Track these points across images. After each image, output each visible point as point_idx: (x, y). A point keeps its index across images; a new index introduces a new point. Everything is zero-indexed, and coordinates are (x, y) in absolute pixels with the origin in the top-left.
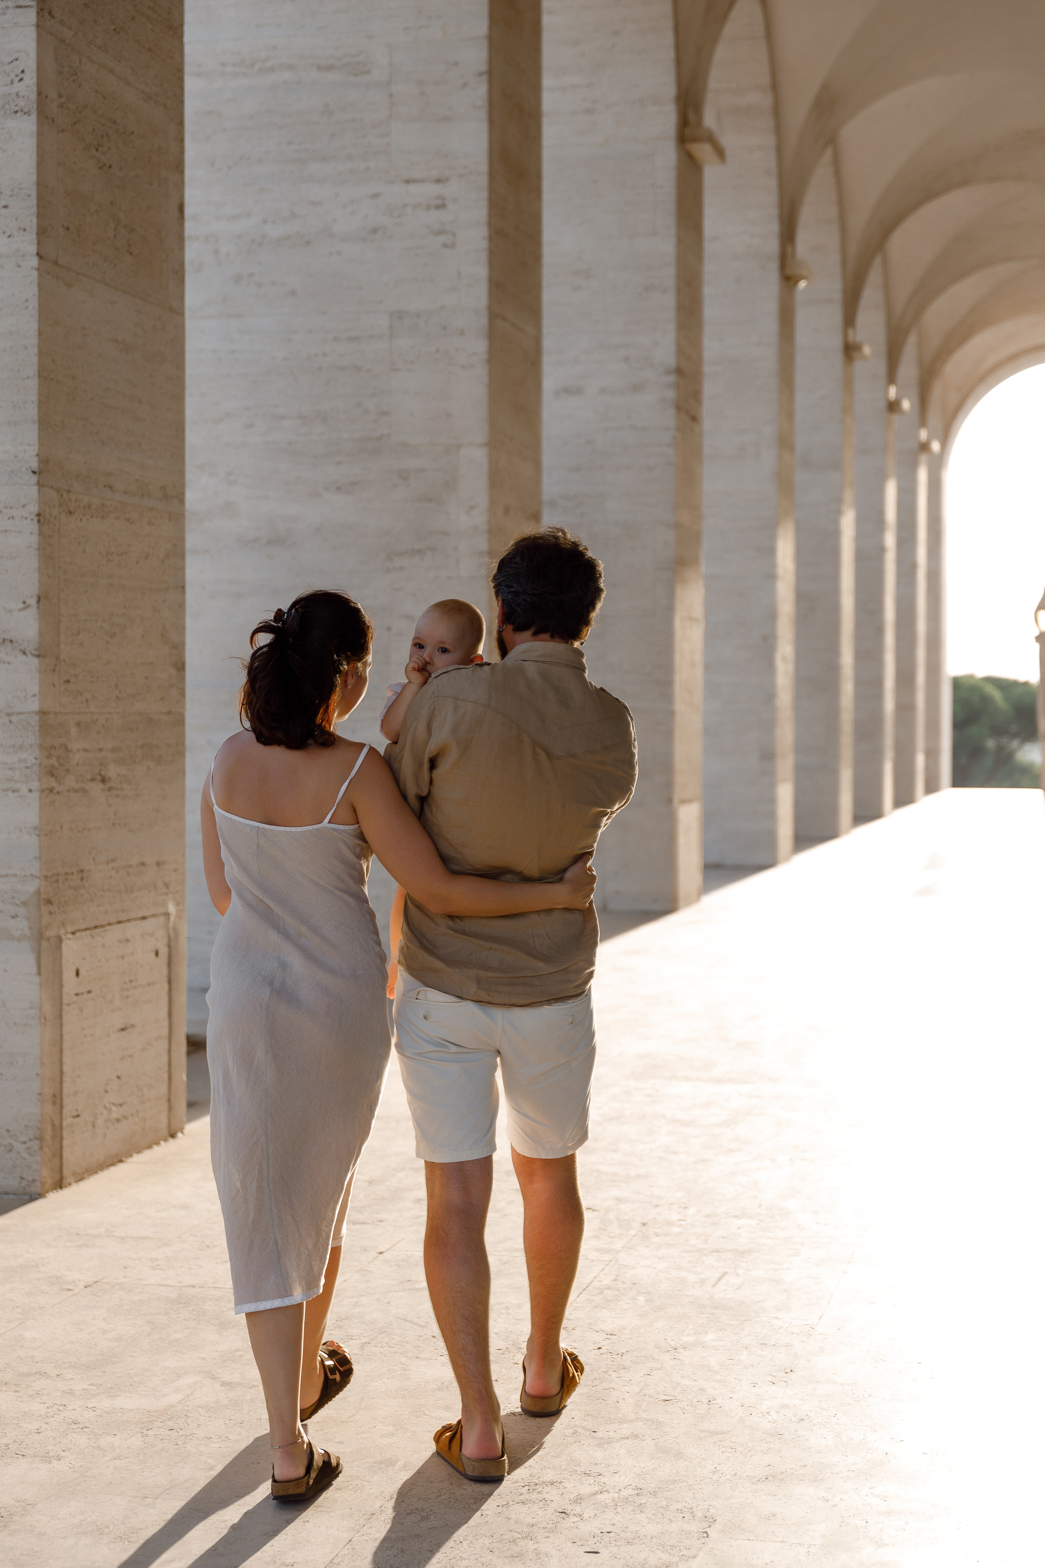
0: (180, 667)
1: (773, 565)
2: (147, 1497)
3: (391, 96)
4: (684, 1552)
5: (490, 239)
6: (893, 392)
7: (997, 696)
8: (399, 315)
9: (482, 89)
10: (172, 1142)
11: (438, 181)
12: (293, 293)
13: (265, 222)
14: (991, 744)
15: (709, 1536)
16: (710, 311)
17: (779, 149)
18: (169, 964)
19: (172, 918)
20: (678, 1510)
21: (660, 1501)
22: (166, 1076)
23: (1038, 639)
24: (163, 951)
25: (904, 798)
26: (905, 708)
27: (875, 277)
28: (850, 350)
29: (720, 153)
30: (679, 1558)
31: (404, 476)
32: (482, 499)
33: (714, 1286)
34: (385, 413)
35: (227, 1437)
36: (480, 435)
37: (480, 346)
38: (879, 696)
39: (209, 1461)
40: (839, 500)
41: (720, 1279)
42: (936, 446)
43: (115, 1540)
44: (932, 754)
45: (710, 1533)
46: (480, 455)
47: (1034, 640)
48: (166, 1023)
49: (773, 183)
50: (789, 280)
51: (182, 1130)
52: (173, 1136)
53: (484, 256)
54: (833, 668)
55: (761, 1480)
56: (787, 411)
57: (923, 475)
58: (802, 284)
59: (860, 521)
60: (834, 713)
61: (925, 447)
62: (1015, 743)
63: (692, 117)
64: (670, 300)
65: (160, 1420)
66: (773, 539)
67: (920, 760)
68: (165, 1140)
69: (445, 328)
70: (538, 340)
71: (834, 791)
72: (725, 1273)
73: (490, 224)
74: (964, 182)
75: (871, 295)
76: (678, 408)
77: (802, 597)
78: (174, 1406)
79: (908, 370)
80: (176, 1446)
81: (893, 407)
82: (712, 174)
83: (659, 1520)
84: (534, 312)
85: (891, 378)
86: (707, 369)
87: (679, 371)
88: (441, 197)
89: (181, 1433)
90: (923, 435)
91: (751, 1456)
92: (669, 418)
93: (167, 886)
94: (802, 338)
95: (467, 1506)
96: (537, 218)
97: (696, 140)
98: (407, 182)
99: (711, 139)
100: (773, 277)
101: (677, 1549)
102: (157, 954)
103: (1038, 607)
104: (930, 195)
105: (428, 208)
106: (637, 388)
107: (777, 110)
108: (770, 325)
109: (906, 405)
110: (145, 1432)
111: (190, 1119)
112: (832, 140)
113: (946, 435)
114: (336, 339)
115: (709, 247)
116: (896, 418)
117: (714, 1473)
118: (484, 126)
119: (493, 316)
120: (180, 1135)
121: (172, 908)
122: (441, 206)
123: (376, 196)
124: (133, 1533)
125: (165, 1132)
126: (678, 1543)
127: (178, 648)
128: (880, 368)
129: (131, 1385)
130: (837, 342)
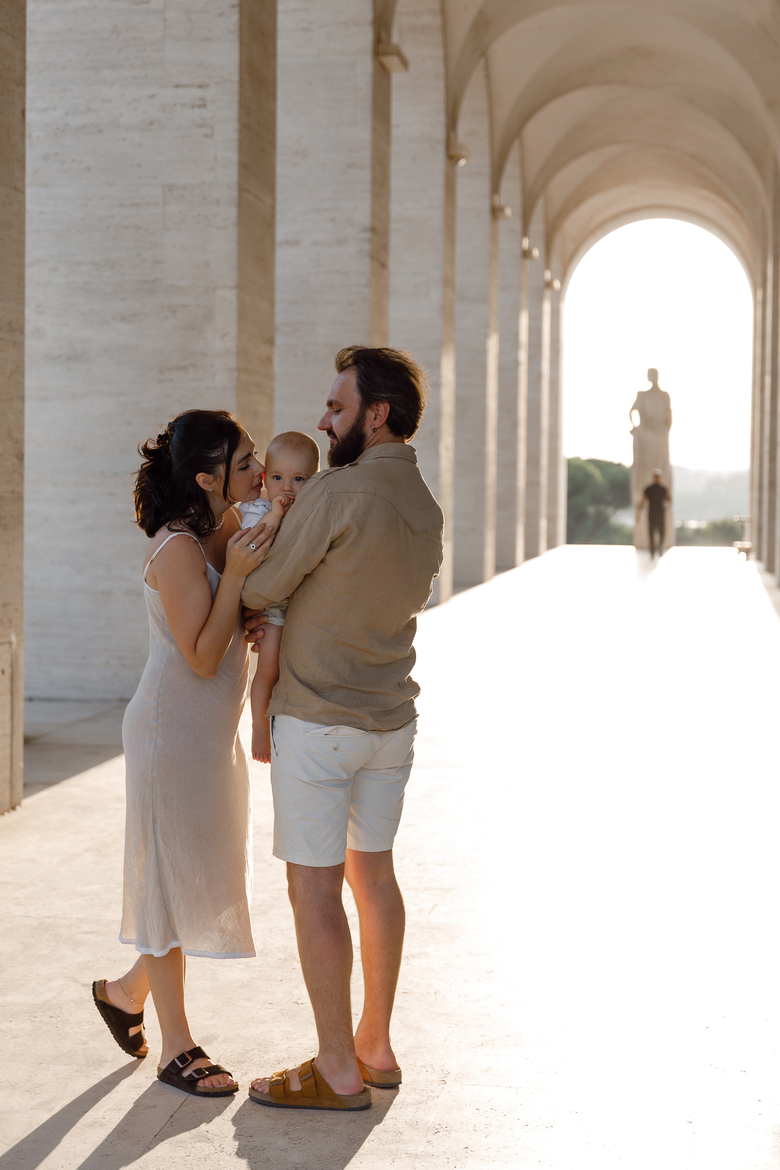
0: (20, 457)
1: (439, 376)
2: (42, 1063)
3: (165, 20)
4: (430, 1094)
5: (240, 131)
6: (526, 243)
7: (597, 473)
8: (170, 188)
9: (234, 18)
10: (13, 813)
11: (201, 86)
12: (89, 169)
13: (67, 114)
14: (591, 510)
15: (447, 1083)
16: (396, 182)
17: (446, 59)
18: (12, 680)
19: (14, 646)
20: (422, 1066)
21: (409, 1060)
22: (8, 764)
23: (632, 432)
24: (8, 670)
25: (531, 553)
26: (533, 484)
27: (514, 156)
28: (496, 212)
29: (405, 63)
30: (427, 1098)
31: (173, 310)
32: (232, 329)
33: (429, 913)
34: (159, 262)
35: (92, 1022)
36: (231, 280)
37: (232, 212)
38: (513, 475)
39: (83, 1038)
40: (487, 326)
41: (433, 909)
42: (557, 284)
43: (25, 1093)
44: (552, 520)
45: (447, 1081)
46: (231, 295)
47: (629, 433)
48: (8, 724)
49: (441, 85)
50: (452, 158)
51: (19, 804)
52: (13, 808)
53: (235, 145)
54: (481, 454)
55: (478, 1046)
56: (450, 259)
57: (547, 307)
58: (462, 162)
59: (502, 341)
60: (481, 488)
61: (549, 285)
62: (610, 510)
63: (384, 36)
64: (366, 176)
65: (42, 1011)
66: (439, 356)
67: (543, 524)
68: (8, 812)
69: (205, 198)
70: (273, 208)
71: (481, 548)
72: (436, 905)
73: (240, 120)
74: (583, 84)
75: (511, 168)
76: (372, 257)
77: (460, 401)
78: (50, 1001)
79: (537, 226)
80: (57, 1029)
81: (526, 254)
82: (397, 77)
83: (409, 1073)
84: (270, 186)
85: (525, 232)
86: (393, 225)
87: (373, 230)
88: (202, 99)
89: (59, 1019)
90: (548, 275)
91: (469, 1030)
92: (365, 265)
93: (10, 621)
94: (461, 202)
95: (273, 1066)
96: (272, 115)
97: (387, 53)
98: (177, 86)
99: (399, 54)
100: (440, 157)
101: (426, 1092)
102: (3, 672)
103: (632, 408)
104: (556, 93)
105: (193, 106)
106: (341, 242)
107: (445, 29)
108: (438, 193)
109: (536, 253)
110: (33, 1019)
111: (26, 795)
112: (484, 54)
113: (564, 275)
114: (121, 205)
115: (395, 132)
116: (528, 263)
117: (445, 1041)
118: (236, 46)
119: (242, 190)
120: (18, 808)
121: (13, 638)
122: (203, 106)
123: (153, 96)
124: (37, 1088)
125: (8, 805)
126: (425, 1088)
127: (19, 443)
128: (518, 225)
129: (16, 987)
130: (485, 205)
